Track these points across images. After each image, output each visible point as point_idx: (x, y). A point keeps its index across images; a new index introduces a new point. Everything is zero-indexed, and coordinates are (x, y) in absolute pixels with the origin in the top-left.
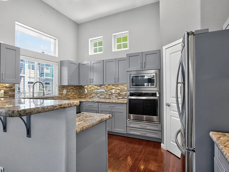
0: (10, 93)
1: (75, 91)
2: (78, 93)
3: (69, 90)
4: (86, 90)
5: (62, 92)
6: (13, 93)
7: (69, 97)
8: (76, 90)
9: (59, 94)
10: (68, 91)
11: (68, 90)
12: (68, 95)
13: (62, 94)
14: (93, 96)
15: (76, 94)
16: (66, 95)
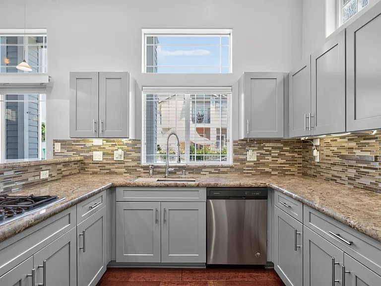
0: (133, 154)
1: (287, 154)
2: (300, 161)
3: (267, 151)
4: (316, 153)
5: (242, 157)
6: (138, 155)
7: (267, 169)
8: (293, 152)
9: (235, 160)
10: (261, 154)
11: (264, 152)
12: (263, 164)
13: (243, 161)
14: (336, 174)
15: (292, 162)
16: (257, 164)
